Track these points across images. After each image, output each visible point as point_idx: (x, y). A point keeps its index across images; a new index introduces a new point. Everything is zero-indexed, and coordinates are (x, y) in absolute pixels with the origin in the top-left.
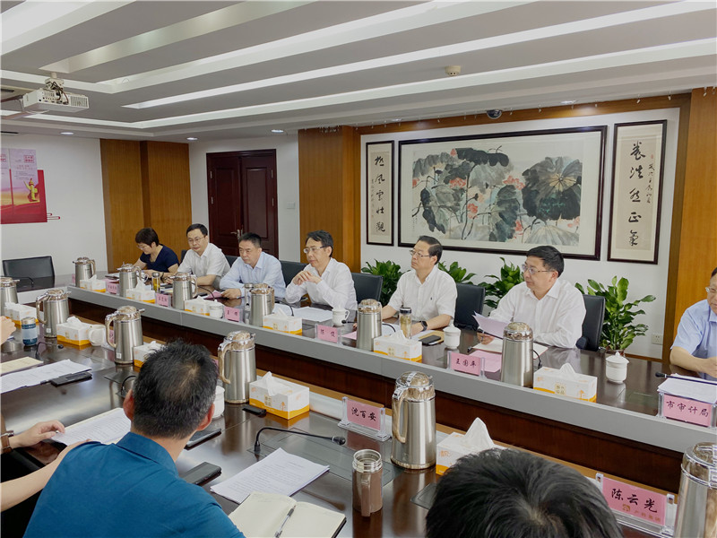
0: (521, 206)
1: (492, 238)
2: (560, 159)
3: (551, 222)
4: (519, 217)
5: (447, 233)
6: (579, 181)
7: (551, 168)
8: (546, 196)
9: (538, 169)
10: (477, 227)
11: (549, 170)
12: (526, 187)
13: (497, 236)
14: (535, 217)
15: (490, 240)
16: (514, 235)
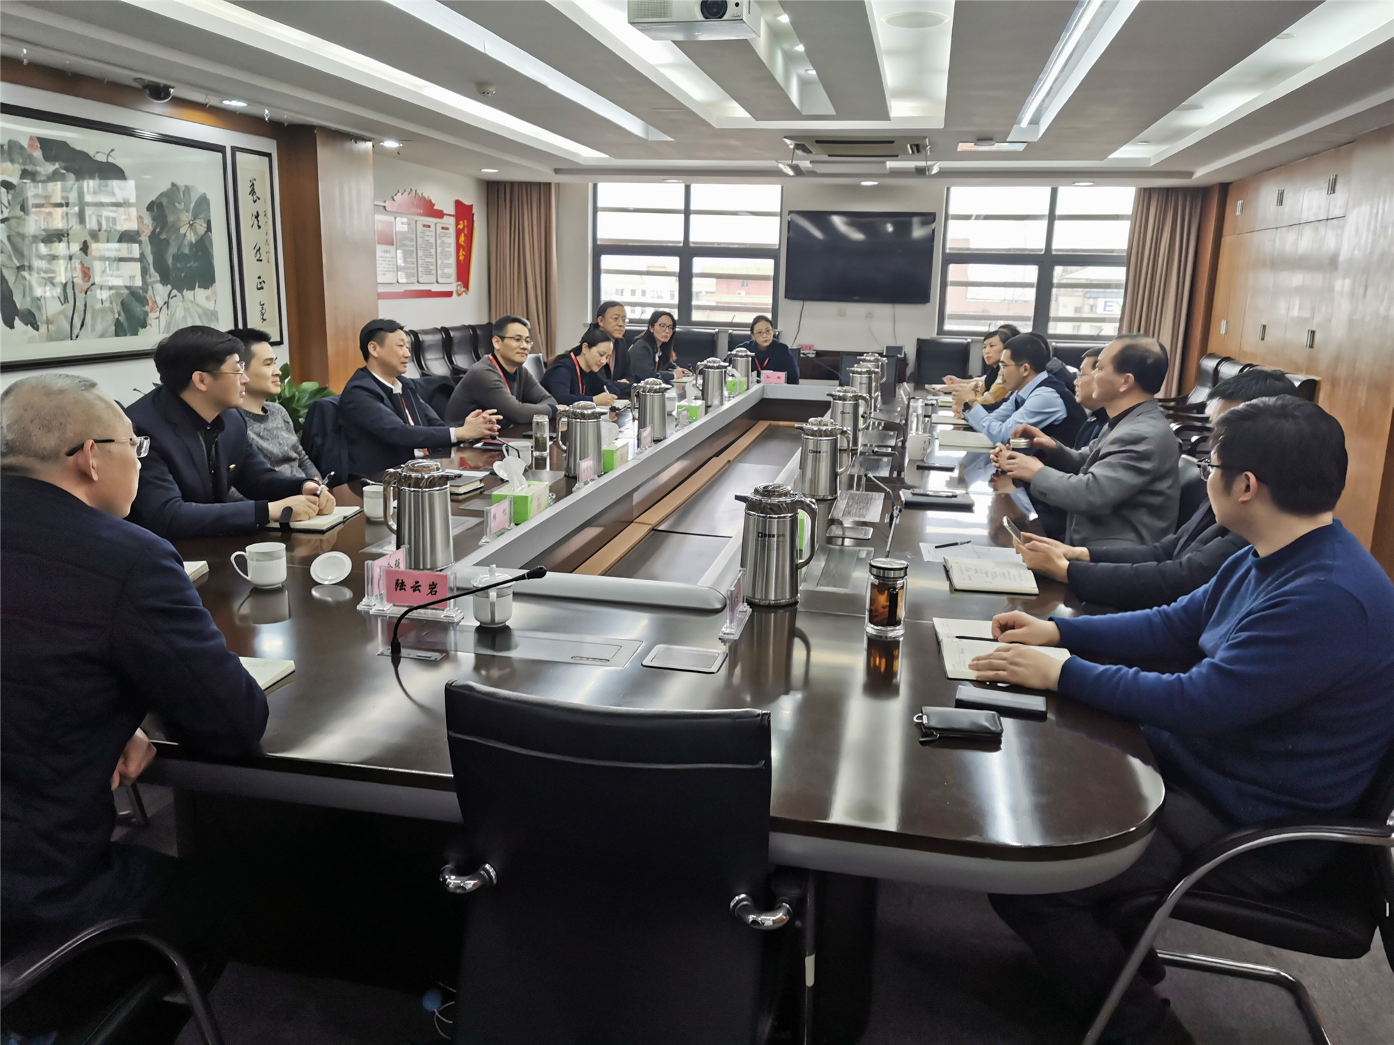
0: (151, 267)
1: (120, 330)
2: (187, 188)
3: (188, 294)
4: (150, 287)
5: (43, 329)
6: (209, 229)
7: (179, 203)
8: (179, 249)
9: (165, 201)
10: (94, 311)
11: (177, 204)
12: (153, 232)
13: (126, 325)
14: (169, 287)
15: (117, 335)
16: (149, 321)
